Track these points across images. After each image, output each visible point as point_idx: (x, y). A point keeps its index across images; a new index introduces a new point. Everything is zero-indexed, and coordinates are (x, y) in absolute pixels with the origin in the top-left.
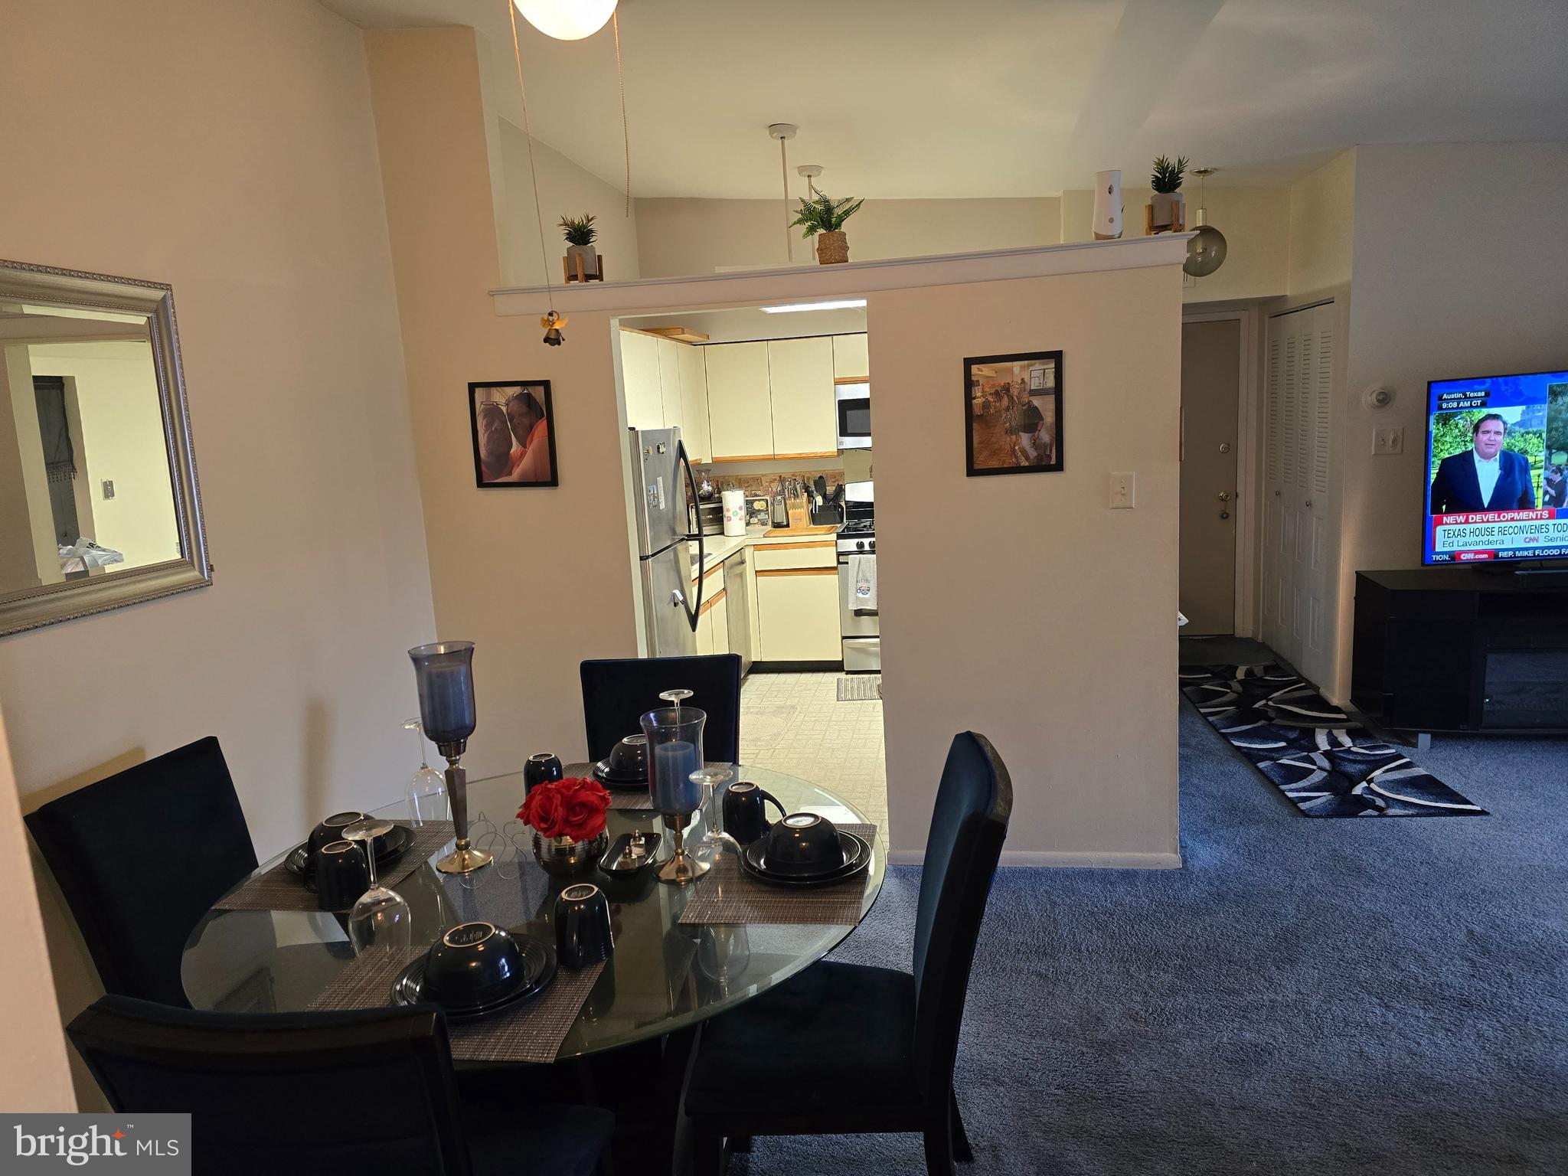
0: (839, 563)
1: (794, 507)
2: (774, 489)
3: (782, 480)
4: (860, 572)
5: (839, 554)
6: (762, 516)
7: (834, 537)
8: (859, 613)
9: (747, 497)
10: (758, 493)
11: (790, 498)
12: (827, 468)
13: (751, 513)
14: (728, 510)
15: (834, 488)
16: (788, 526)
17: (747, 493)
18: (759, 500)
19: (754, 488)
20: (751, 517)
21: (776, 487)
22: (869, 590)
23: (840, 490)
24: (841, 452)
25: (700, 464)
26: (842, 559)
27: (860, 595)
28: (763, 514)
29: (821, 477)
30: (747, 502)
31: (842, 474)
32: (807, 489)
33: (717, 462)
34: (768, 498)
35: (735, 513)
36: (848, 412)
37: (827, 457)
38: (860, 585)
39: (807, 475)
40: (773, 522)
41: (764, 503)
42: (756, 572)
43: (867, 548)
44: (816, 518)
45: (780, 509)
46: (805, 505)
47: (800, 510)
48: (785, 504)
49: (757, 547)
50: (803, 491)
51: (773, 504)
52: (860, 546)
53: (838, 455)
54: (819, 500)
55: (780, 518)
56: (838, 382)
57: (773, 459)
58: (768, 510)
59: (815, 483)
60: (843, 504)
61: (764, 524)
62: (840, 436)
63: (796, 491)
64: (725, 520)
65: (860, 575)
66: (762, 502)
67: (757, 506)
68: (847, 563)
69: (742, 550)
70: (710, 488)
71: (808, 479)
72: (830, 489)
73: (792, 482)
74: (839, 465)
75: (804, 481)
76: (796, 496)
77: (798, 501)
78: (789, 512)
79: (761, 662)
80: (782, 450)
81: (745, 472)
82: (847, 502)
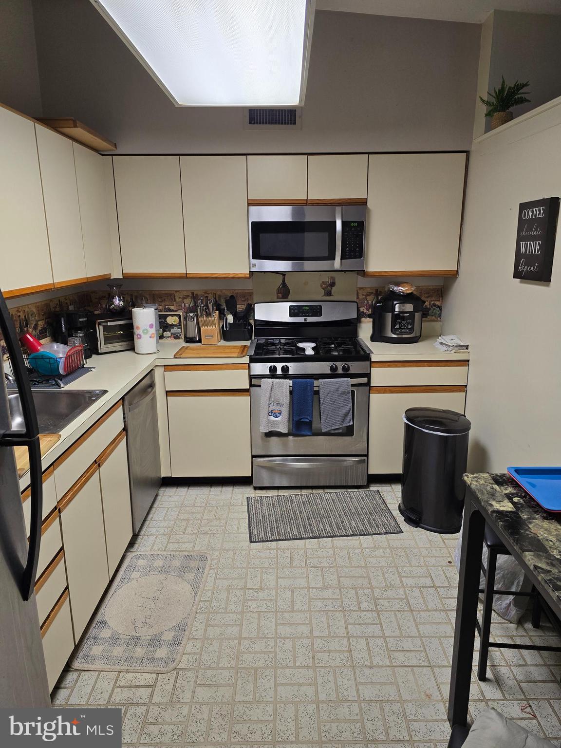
0: (251, 385)
1: (206, 324)
2: (187, 305)
3: (194, 297)
4: (272, 396)
5: (251, 377)
6: (175, 330)
7: (246, 360)
8: (270, 434)
9: (160, 311)
10: (172, 307)
11: (202, 315)
12: (239, 287)
13: (164, 326)
14: (138, 328)
15: (244, 307)
16: (200, 341)
17: (161, 307)
18: (172, 315)
19: (167, 303)
20: (164, 331)
21: (189, 303)
22: (280, 413)
23: (250, 309)
24: (252, 273)
25: (109, 279)
26: (254, 382)
27: (272, 418)
28: (175, 328)
29: (232, 297)
30: (160, 317)
31: (251, 294)
32: (218, 307)
33: (127, 278)
34: (181, 314)
35: (146, 331)
36: (261, 235)
37: (239, 278)
38: (272, 408)
39: (218, 293)
40: (185, 337)
41: (177, 318)
42: (167, 392)
43: (279, 372)
44: (227, 335)
45: (192, 326)
46: (216, 322)
47: (211, 328)
48: (197, 320)
49: (168, 368)
50: (215, 307)
51: (185, 318)
52: (273, 370)
53: (250, 277)
54: (230, 319)
55: (192, 332)
56: (251, 203)
57: (185, 277)
58: (180, 325)
59: (227, 302)
60: (252, 322)
61: (176, 337)
62: (253, 258)
63: (209, 310)
64: (135, 337)
65: (272, 399)
66: (175, 317)
67: (170, 320)
68: (260, 386)
69: (152, 371)
70: (121, 303)
71: (220, 296)
72: (241, 307)
73: (204, 299)
74: (249, 286)
75: (215, 298)
76: (208, 314)
77: (210, 319)
78: (201, 329)
79: (171, 477)
80: (195, 269)
81: (158, 287)
82: (255, 320)
